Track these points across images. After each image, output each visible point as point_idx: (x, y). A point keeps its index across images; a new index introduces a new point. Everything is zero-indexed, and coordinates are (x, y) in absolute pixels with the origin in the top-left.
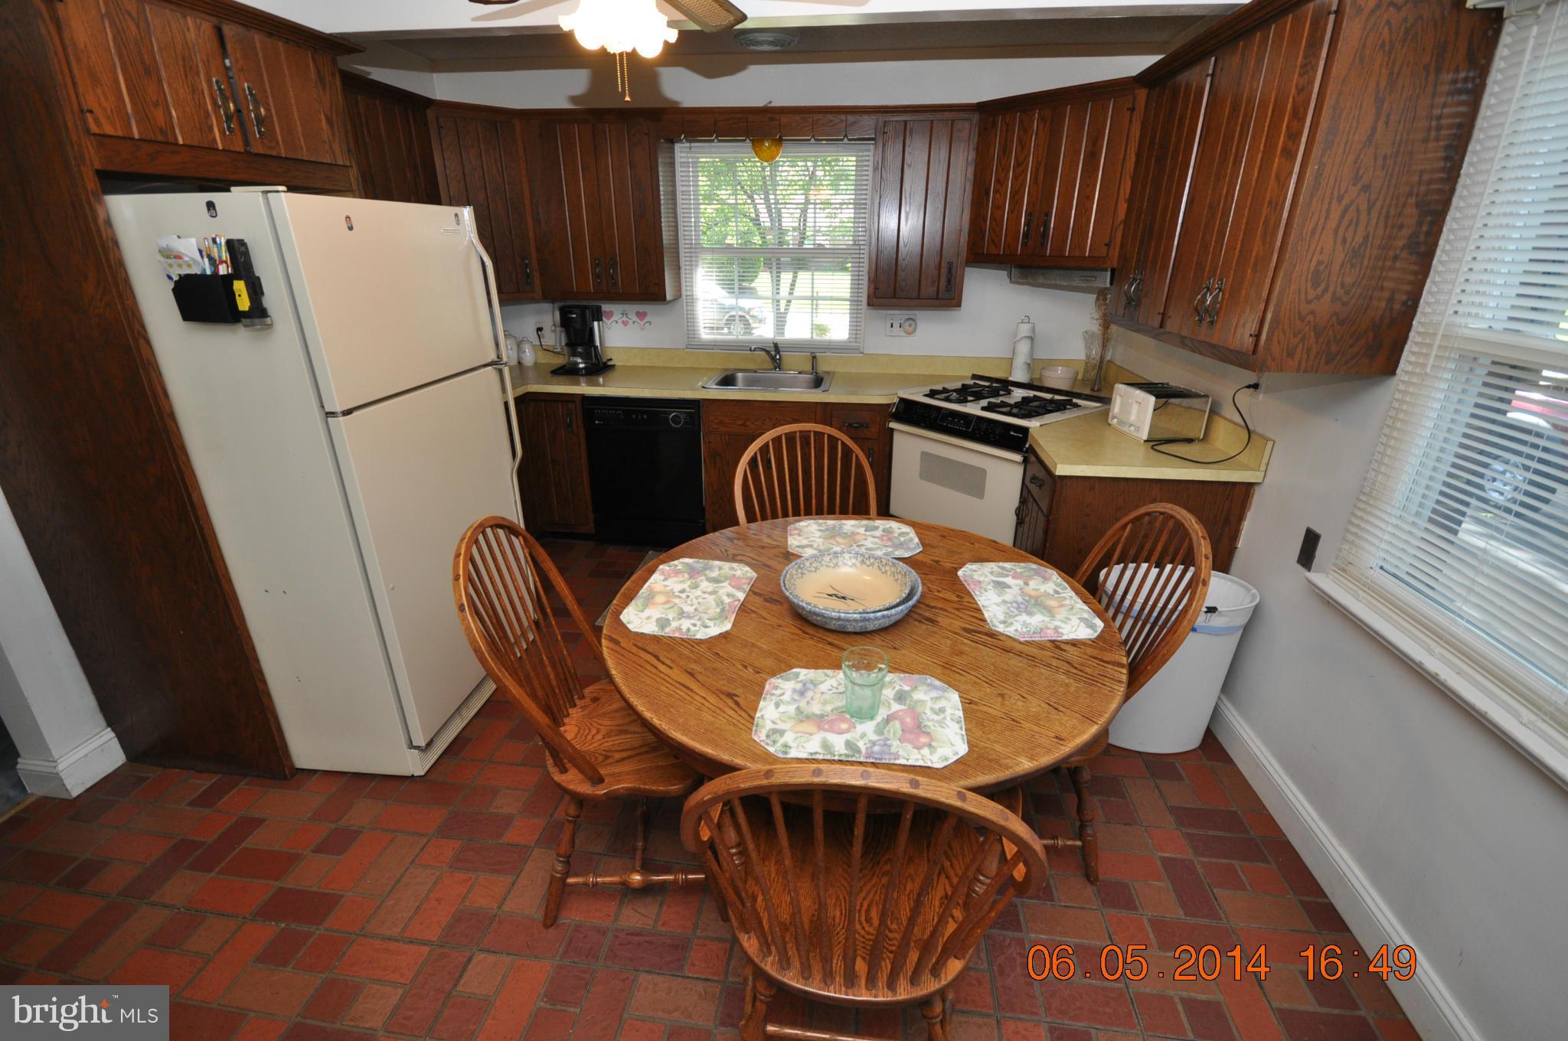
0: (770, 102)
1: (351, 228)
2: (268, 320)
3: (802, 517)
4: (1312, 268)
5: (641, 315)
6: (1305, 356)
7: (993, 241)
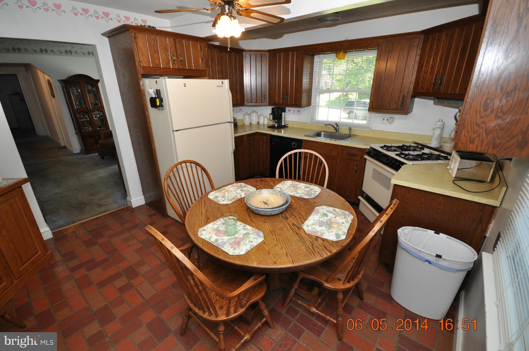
0: (347, 39)
1: (185, 86)
2: (163, 108)
3: (289, 179)
4: (483, 102)
5: (299, 111)
6: (480, 144)
7: (422, 87)
